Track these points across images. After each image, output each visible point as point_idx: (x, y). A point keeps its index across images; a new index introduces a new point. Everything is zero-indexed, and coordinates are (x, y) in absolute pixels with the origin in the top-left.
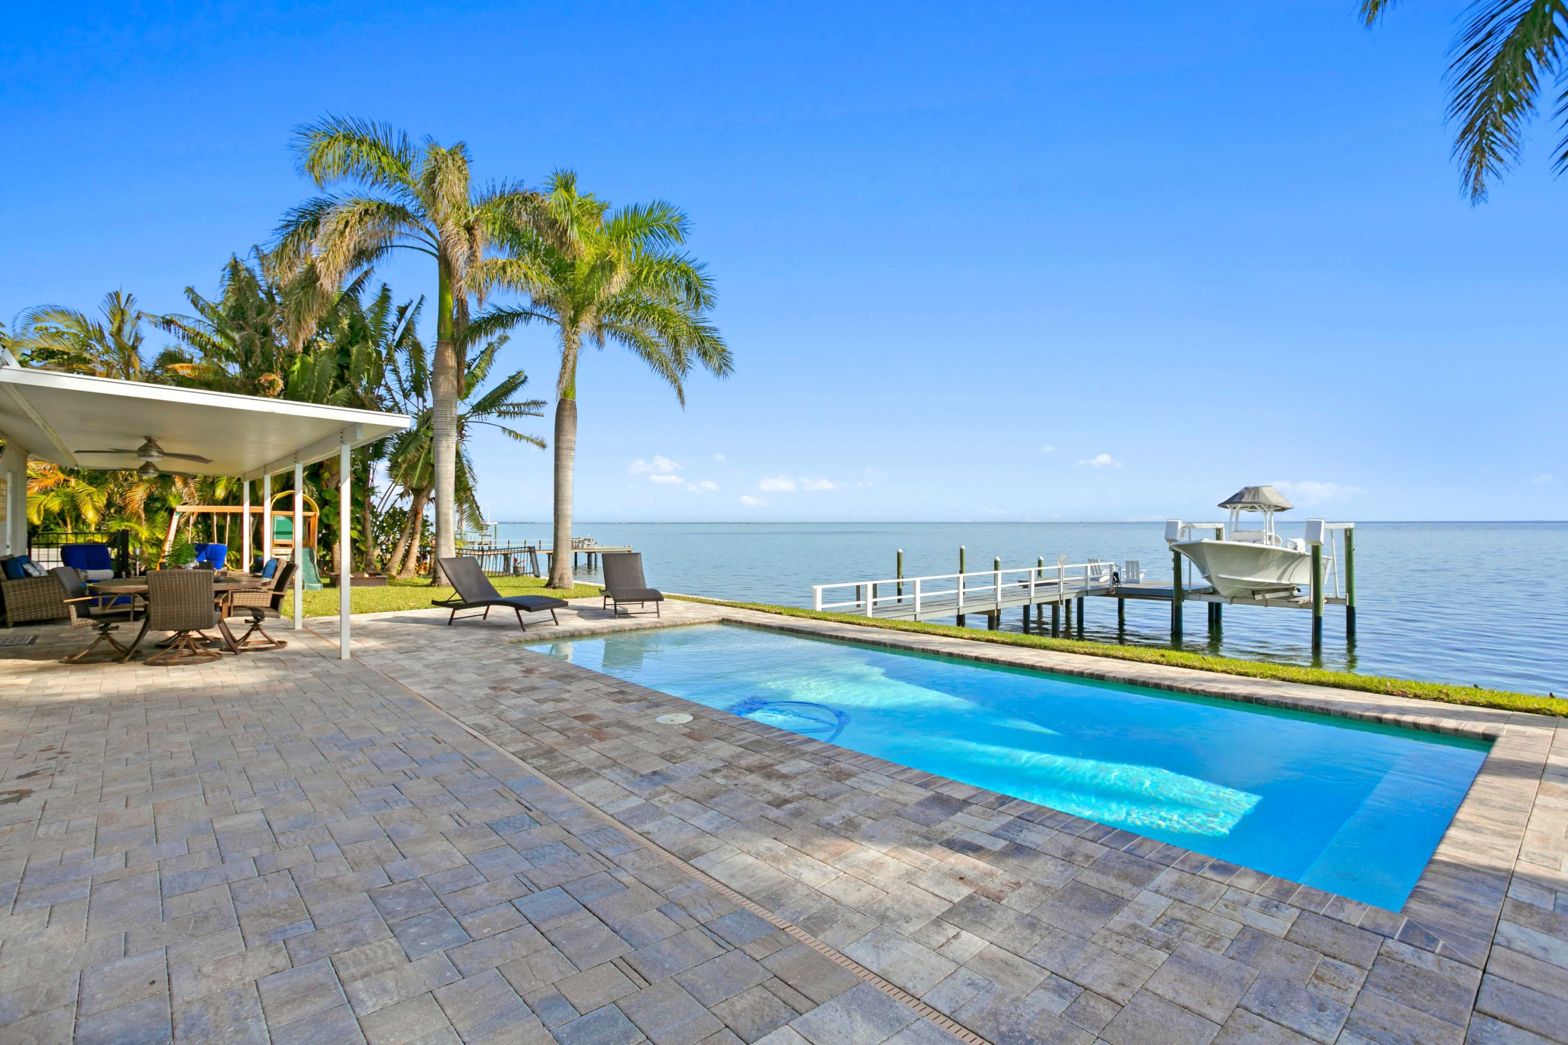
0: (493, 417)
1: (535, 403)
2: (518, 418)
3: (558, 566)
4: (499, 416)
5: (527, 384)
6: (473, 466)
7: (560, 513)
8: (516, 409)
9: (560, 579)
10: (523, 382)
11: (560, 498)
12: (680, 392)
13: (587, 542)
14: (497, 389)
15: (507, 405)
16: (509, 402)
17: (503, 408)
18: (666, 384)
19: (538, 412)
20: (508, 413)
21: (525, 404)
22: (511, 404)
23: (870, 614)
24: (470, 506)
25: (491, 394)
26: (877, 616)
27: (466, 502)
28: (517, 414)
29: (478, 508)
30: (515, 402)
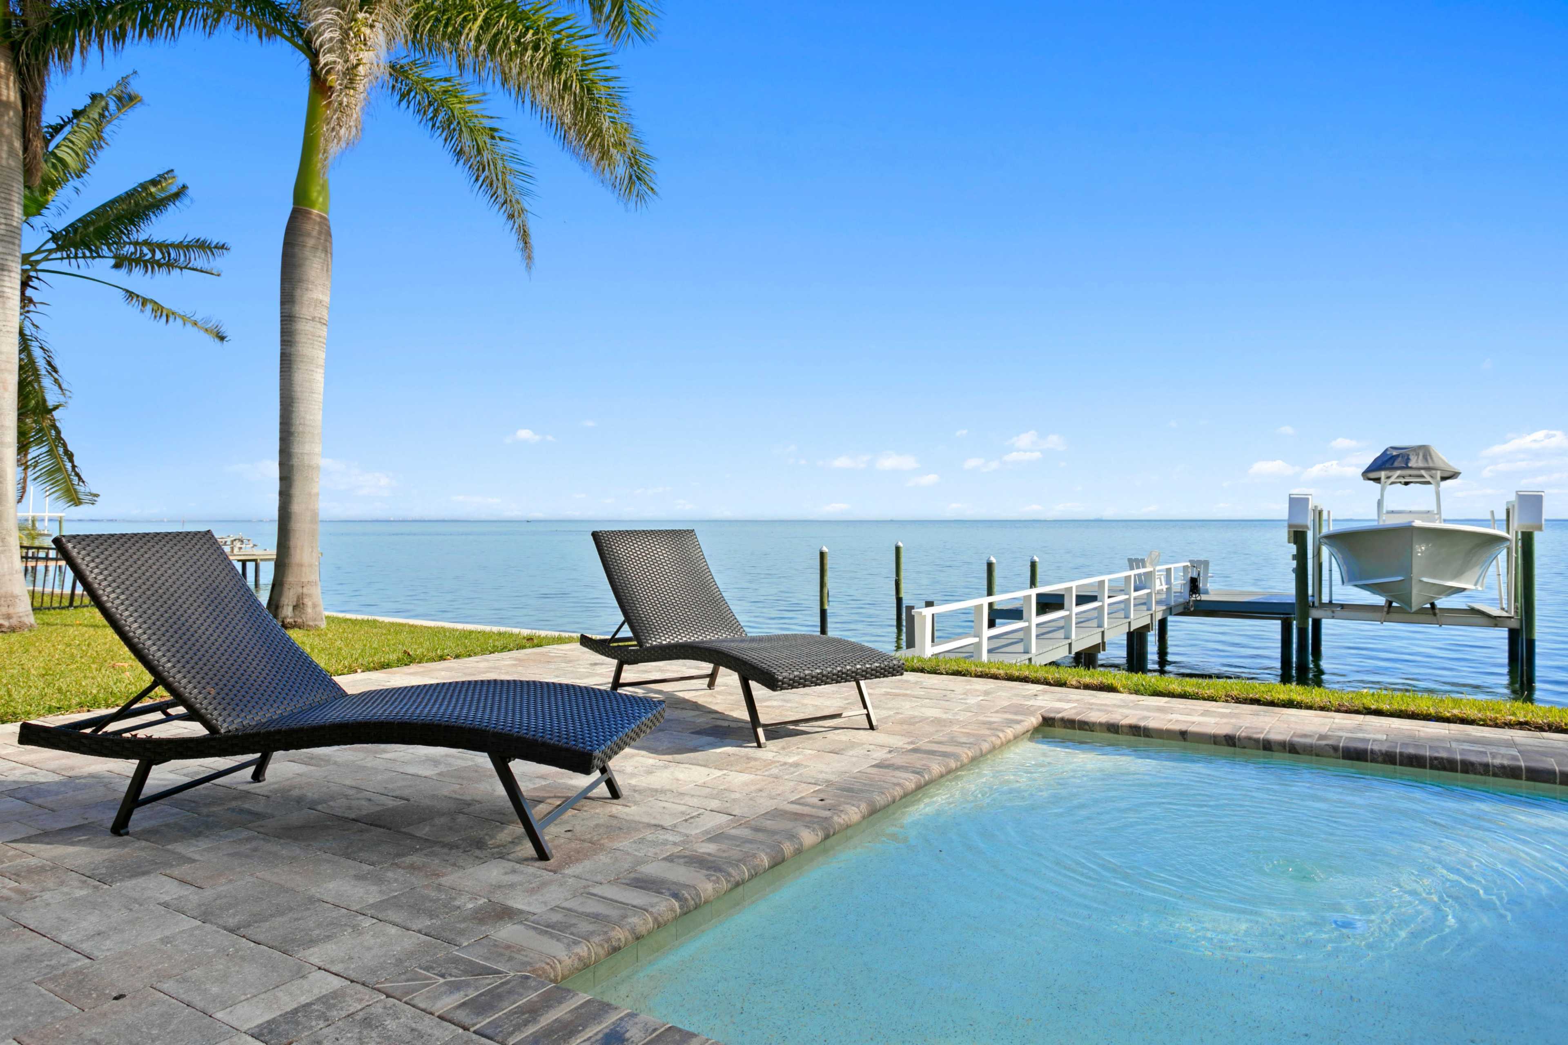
0: (102, 267)
1: (202, 246)
2: (161, 275)
3: (291, 578)
4: (117, 266)
5: (186, 201)
6: (57, 362)
7: (295, 461)
8: (158, 255)
9: (295, 607)
10: (177, 195)
11: (298, 427)
12: (524, 236)
13: (238, 544)
14: (113, 202)
15: (136, 244)
16: (142, 237)
17: (129, 249)
18: (497, 218)
19: (206, 267)
20: (138, 261)
21: (179, 246)
22: (146, 243)
23: (985, 657)
24: (50, 452)
25: (100, 212)
26: (997, 658)
27: (39, 442)
28: (160, 266)
29: (70, 456)
30: (157, 238)
